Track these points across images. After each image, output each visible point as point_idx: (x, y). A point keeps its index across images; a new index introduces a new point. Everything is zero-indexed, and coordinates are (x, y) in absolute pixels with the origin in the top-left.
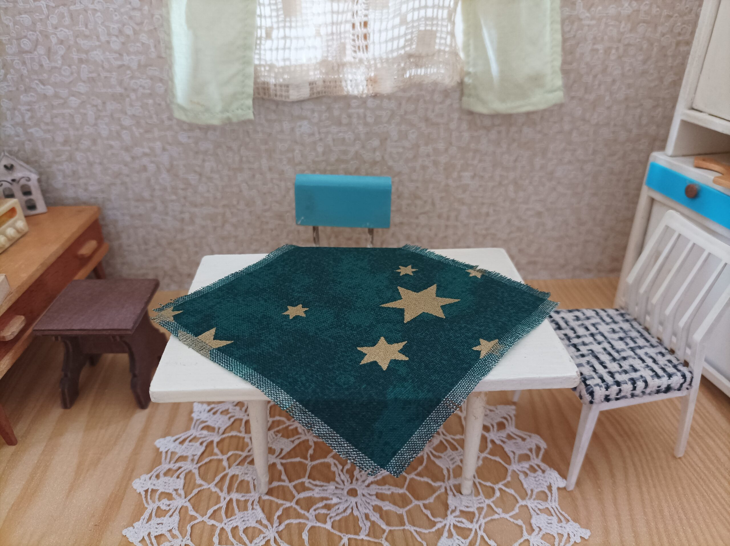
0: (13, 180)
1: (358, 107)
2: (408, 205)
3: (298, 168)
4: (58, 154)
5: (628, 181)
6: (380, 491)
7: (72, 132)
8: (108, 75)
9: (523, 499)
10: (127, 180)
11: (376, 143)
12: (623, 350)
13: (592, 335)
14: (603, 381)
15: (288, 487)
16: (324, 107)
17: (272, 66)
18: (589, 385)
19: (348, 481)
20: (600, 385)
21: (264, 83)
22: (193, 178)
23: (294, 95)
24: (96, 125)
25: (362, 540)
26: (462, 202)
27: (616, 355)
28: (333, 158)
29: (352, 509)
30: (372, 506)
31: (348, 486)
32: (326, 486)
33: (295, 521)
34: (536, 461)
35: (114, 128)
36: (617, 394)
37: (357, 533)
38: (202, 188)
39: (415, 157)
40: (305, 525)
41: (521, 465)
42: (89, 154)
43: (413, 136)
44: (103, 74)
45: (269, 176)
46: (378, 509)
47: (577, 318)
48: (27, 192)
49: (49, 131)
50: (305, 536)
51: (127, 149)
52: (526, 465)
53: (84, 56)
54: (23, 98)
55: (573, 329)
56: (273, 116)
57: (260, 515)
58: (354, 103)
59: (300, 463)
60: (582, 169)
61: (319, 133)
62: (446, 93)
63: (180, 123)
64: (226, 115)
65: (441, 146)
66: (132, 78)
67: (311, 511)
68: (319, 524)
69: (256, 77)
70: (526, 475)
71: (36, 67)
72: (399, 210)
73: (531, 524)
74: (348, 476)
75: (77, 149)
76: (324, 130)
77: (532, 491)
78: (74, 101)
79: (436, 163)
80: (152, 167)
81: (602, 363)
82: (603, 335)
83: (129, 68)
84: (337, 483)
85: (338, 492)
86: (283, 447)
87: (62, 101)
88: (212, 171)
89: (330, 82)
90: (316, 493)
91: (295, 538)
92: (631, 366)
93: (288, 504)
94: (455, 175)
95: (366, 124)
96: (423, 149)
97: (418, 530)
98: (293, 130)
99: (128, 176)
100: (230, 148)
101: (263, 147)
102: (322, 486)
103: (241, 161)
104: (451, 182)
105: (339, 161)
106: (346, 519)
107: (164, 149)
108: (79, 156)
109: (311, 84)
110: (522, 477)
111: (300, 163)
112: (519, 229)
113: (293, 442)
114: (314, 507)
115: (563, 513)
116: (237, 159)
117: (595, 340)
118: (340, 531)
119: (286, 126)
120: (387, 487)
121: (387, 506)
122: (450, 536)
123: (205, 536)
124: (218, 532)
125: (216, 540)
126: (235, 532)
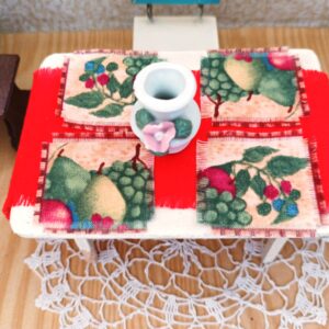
25: (185, 278)
29: (179, 251)
33: (139, 260)
37: (181, 272)
40: (146, 263)
46: (197, 252)
50: (146, 271)
57: (115, 254)
67: (151, 252)
68: (156, 263)
114: (153, 249)
118: (170, 269)
121: (204, 250)
122: (244, 275)
123: (80, 268)
124: (87, 267)
125: (87, 272)
126: (99, 265)
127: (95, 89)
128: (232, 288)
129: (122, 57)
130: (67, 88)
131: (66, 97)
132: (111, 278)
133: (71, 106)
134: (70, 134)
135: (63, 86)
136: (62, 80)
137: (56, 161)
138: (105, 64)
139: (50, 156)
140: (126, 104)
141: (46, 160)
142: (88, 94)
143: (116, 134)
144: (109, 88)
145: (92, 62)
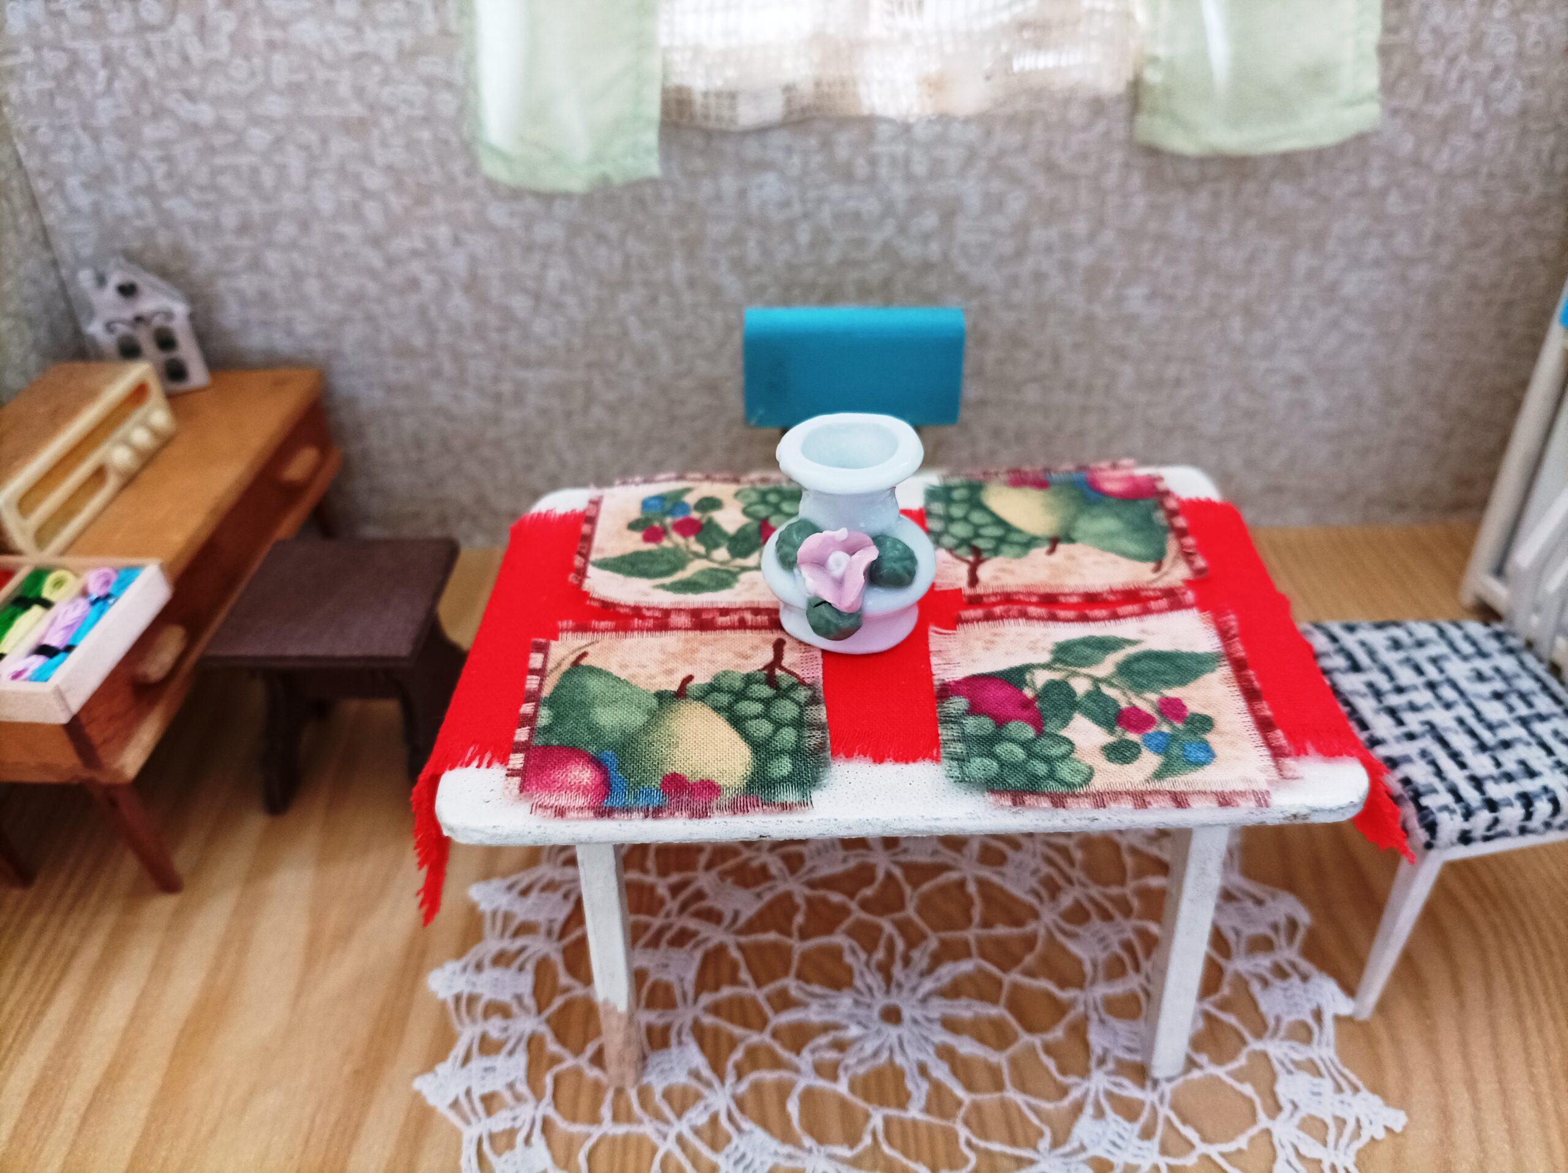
0: (139, 319)
1: (893, 139)
2: (1000, 362)
3: (756, 279)
4: (227, 254)
5: (1509, 305)
6: (950, 1011)
7: (257, 208)
8: (331, 75)
9: (1258, 1035)
10: (377, 309)
11: (930, 220)
12: (1503, 724)
13: (1432, 686)
14: (1459, 798)
15: (754, 1001)
16: (813, 142)
17: (698, 51)
18: (1426, 808)
19: (879, 987)
20: (1451, 807)
21: (680, 89)
22: (520, 304)
23: (747, 115)
24: (306, 189)
25: (915, 1123)
26: (1122, 353)
27: (1486, 736)
28: (832, 256)
29: (891, 1051)
30: (933, 1044)
31: (881, 1001)
32: (833, 997)
33: (769, 1076)
34: (1288, 953)
35: (348, 194)
36: (1489, 829)
37: (902, 1105)
38: (541, 326)
39: (1020, 254)
40: (791, 1085)
41: (1253, 962)
42: (295, 255)
43: (1016, 203)
44: (322, 74)
45: (687, 298)
46: (946, 1053)
47: (1396, 645)
48: (166, 341)
49: (206, 205)
50: (793, 1107)
51: (376, 241)
52: (1264, 962)
53: (277, 34)
54: (150, 132)
55: (1386, 670)
56: (698, 163)
57: (695, 1058)
58: (884, 131)
59: (775, 947)
60: (1404, 279)
61: (803, 201)
62: (1097, 106)
63: (491, 185)
64: (598, 170)
65: (1081, 226)
66: (386, 80)
67: (806, 1053)
68: (821, 1083)
69: (665, 77)
70: (1265, 983)
71: (174, 61)
72: (979, 372)
73: (1273, 1095)
74: (879, 977)
75: (270, 244)
76: (812, 194)
77: (1278, 1019)
78: (259, 137)
79: (1067, 267)
80: (430, 282)
81: (1455, 756)
82: (1454, 685)
83: (377, 59)
84: (858, 991)
85: (861, 1012)
86: (738, 906)
87: (230, 138)
88: (563, 287)
89: (830, 85)
90: (814, 1014)
91: (773, 1112)
92: (1522, 763)
93: (755, 1038)
94: (1109, 292)
95: (909, 178)
96: (1038, 235)
97: (1034, 1101)
98: (742, 194)
99: (380, 301)
100: (601, 238)
101: (676, 235)
102: (823, 997)
103: (626, 266)
104: (1098, 309)
105: (845, 263)
106: (878, 1074)
107: (457, 241)
108: (272, 259)
109: (788, 89)
110: (1256, 987)
111: (758, 270)
112: (1250, 415)
113: (759, 896)
114: (811, 1045)
115: (1346, 1072)
116: (618, 259)
117: (1438, 698)
118: (867, 1098)
119: (729, 183)
120: (964, 1001)
121: (967, 1047)
122: (1100, 1114)
123: (584, 1102)
124: (609, 1096)
125: (606, 1112)
126: (644, 1094)
127: (666, 543)
128: (1067, 1149)
129: (732, 488)
130: (599, 540)
131: (594, 556)
132: (683, 1127)
133: (607, 574)
134: (603, 624)
135: (588, 539)
136: (585, 529)
137: (567, 674)
138: (691, 499)
139: (550, 665)
140: (744, 569)
141: (541, 672)
142: (650, 553)
143: (721, 620)
144: (700, 541)
145: (661, 498)
